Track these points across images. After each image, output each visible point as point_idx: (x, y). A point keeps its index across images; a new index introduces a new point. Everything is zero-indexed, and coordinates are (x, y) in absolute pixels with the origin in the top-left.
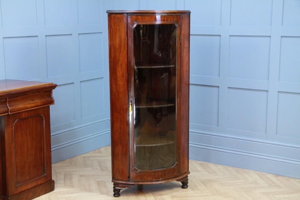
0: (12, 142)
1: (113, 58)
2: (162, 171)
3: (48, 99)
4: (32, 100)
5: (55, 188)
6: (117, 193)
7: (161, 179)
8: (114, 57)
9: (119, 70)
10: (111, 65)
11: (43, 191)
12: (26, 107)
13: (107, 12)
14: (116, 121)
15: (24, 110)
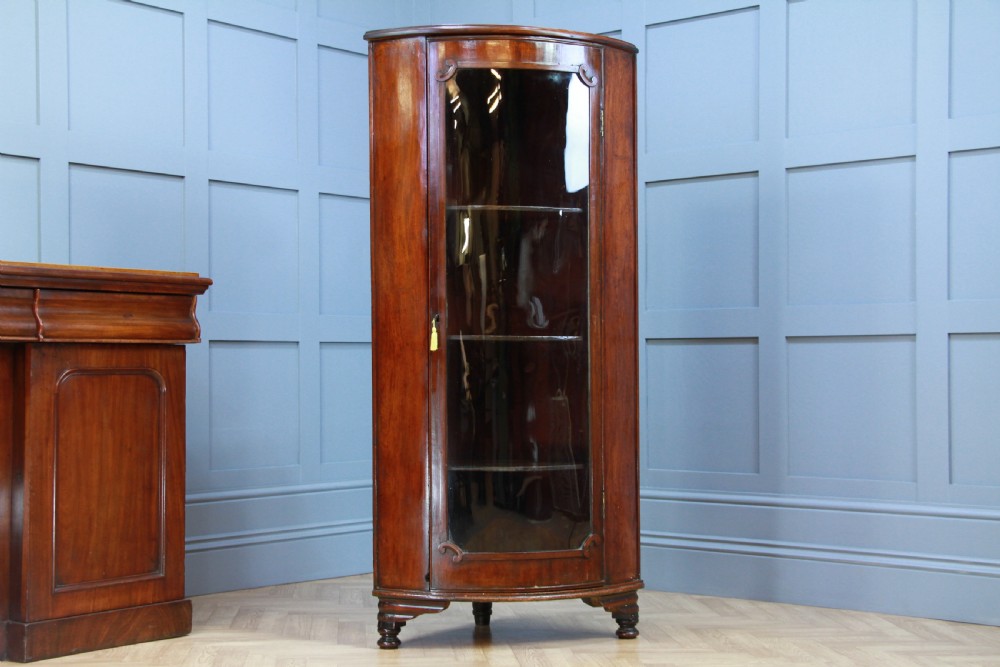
0: (47, 440)
1: (382, 179)
2: (541, 560)
3: (179, 324)
4: (125, 316)
5: (193, 628)
6: (390, 636)
7: (536, 587)
8: (385, 178)
9: (400, 218)
10: (375, 203)
11: (150, 627)
12: (102, 331)
13: (365, 38)
14: (388, 387)
15: (93, 341)
